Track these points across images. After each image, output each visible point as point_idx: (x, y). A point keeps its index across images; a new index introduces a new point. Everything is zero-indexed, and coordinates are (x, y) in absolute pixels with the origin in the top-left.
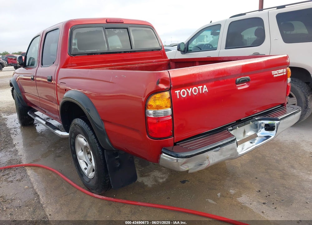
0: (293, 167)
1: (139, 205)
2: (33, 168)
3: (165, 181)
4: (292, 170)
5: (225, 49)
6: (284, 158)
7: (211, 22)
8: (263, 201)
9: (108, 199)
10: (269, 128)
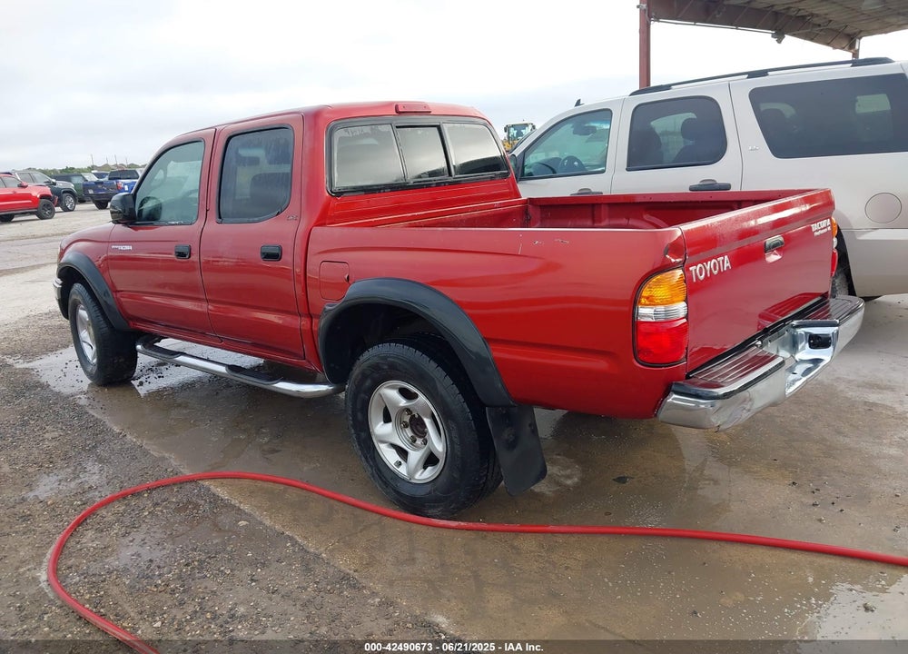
0: (839, 433)
1: (553, 532)
2: (225, 481)
3: (578, 483)
4: (841, 438)
5: (628, 170)
6: (815, 417)
7: (578, 103)
8: (811, 502)
9: (475, 526)
10: (819, 342)
